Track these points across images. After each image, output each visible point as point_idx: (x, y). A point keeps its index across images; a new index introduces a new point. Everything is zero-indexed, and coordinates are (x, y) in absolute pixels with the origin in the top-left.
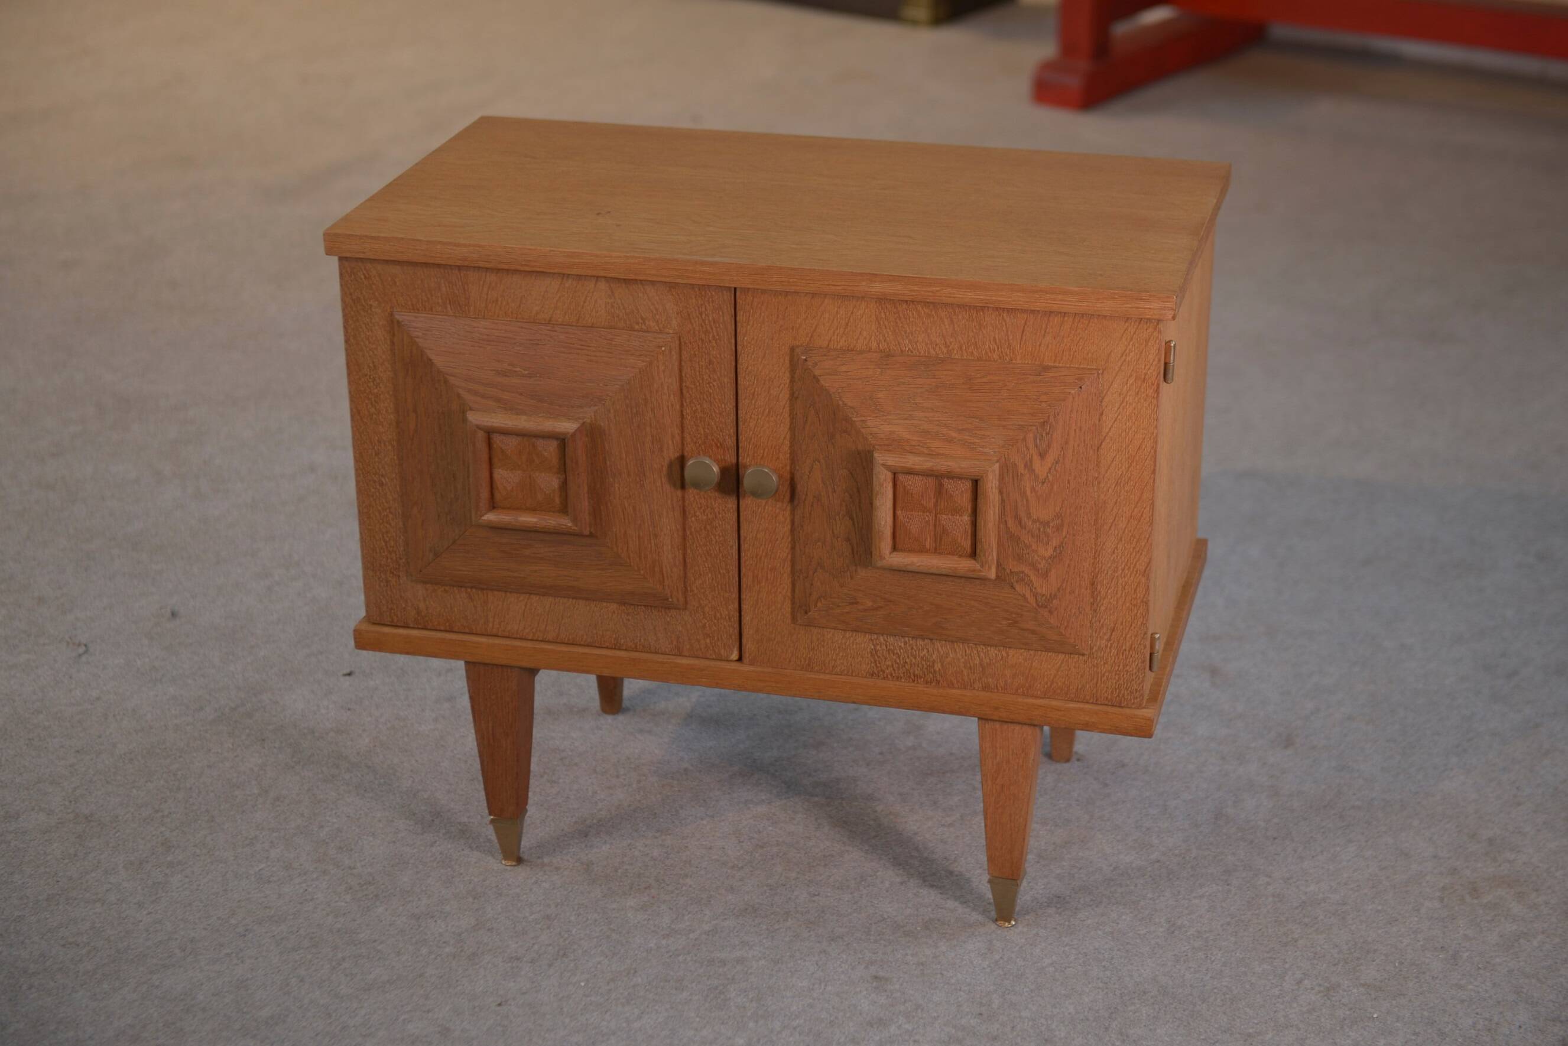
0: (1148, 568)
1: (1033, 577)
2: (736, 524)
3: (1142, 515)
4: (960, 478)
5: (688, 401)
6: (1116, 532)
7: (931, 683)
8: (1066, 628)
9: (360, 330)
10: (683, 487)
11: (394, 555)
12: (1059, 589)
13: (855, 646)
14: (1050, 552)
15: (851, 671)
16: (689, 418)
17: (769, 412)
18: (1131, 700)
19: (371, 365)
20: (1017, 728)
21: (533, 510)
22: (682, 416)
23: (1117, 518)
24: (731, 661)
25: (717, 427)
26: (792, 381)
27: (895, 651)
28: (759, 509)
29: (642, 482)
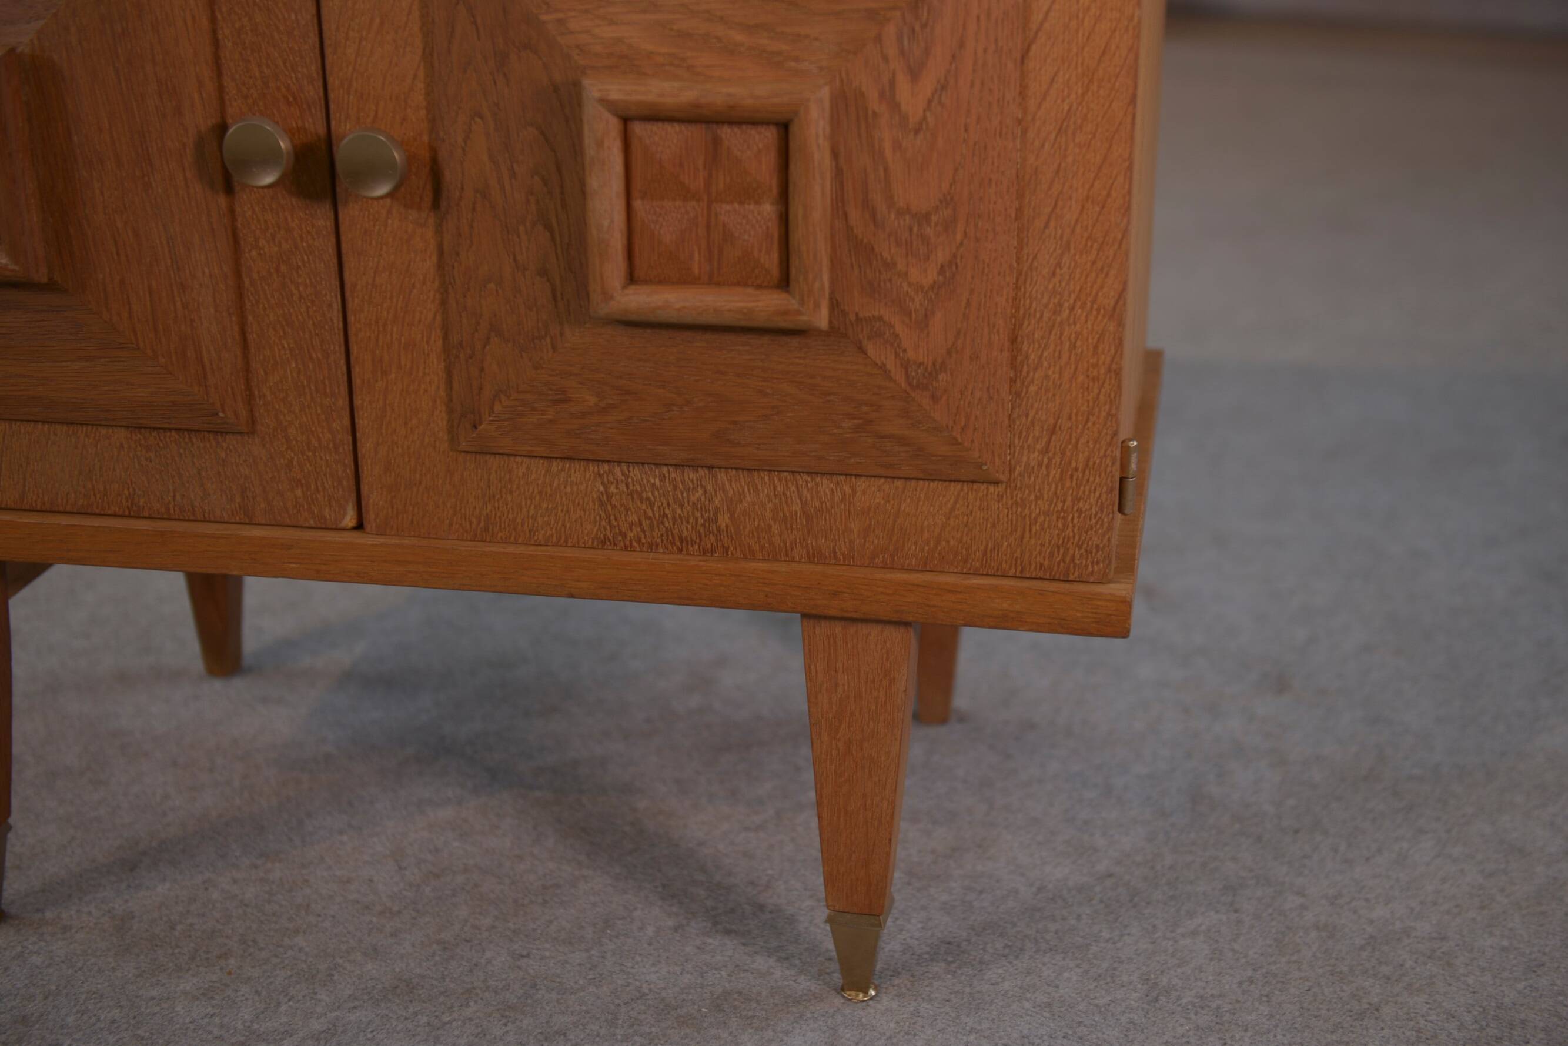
0: (1121, 303)
1: (899, 329)
2: (335, 260)
3: (1109, 195)
4: (754, 123)
5: (224, 9)
6: (1059, 232)
7: (712, 552)
8: (963, 429)
12: (949, 352)
13: (568, 490)
14: (932, 275)
15: (563, 538)
16: (230, 45)
17: (382, 23)
18: (1086, 566)
20: (874, 630)
22: (216, 44)
23: (1060, 203)
24: (344, 529)
25: (284, 63)
27: (644, 495)
28: (374, 225)
29: (146, 178)
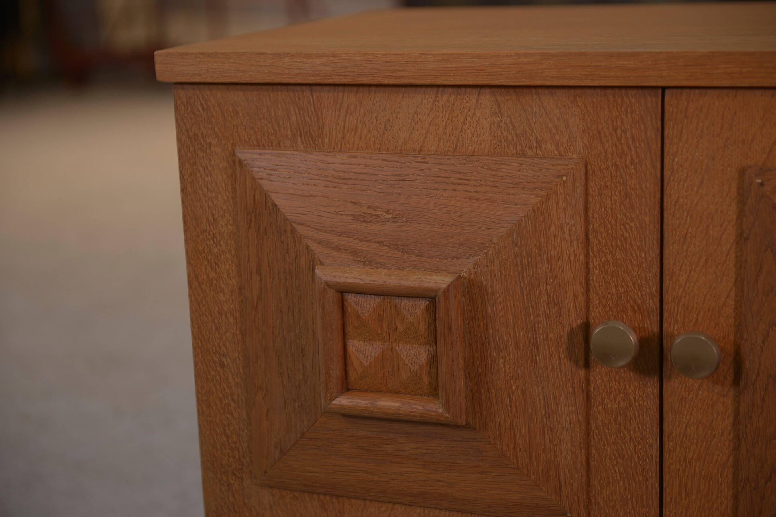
2: (658, 415)
5: (595, 249)
9: (199, 175)
10: (587, 365)
11: (236, 452)
16: (597, 272)
17: (707, 261)
19: (211, 218)
21: (395, 392)
22: (588, 271)
25: (634, 284)
26: (741, 214)
28: (689, 394)
29: (534, 358)
